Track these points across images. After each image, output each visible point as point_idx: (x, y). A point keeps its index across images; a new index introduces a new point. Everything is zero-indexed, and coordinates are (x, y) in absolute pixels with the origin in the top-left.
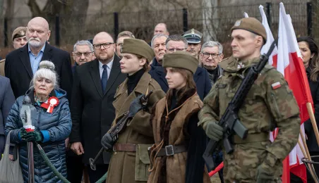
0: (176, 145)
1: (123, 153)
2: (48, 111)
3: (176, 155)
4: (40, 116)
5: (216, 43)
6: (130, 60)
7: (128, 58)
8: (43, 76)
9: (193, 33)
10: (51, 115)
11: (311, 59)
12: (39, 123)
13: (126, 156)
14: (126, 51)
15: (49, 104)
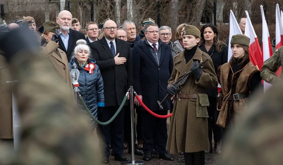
0: (241, 93)
1: (187, 100)
2: (90, 72)
3: (240, 100)
4: (85, 76)
5: (168, 27)
6: (191, 39)
7: (189, 38)
8: (82, 49)
9: (150, 21)
10: (92, 75)
11: (214, 37)
12: (86, 80)
13: (189, 101)
14: (189, 33)
15: (89, 68)
